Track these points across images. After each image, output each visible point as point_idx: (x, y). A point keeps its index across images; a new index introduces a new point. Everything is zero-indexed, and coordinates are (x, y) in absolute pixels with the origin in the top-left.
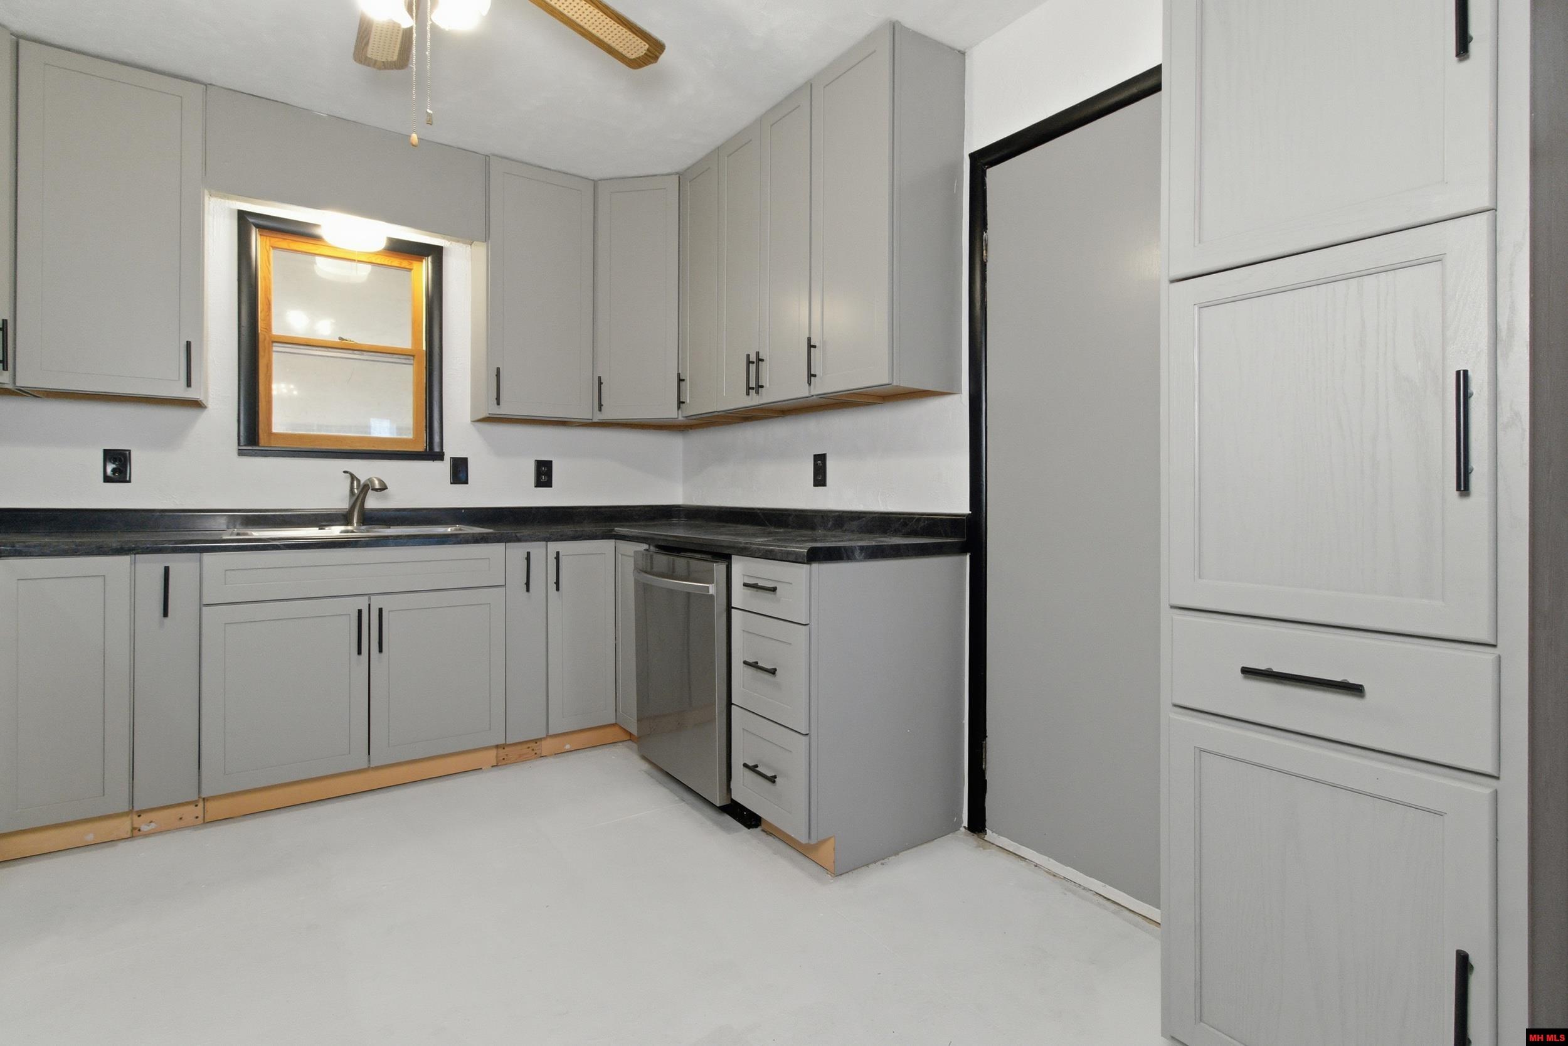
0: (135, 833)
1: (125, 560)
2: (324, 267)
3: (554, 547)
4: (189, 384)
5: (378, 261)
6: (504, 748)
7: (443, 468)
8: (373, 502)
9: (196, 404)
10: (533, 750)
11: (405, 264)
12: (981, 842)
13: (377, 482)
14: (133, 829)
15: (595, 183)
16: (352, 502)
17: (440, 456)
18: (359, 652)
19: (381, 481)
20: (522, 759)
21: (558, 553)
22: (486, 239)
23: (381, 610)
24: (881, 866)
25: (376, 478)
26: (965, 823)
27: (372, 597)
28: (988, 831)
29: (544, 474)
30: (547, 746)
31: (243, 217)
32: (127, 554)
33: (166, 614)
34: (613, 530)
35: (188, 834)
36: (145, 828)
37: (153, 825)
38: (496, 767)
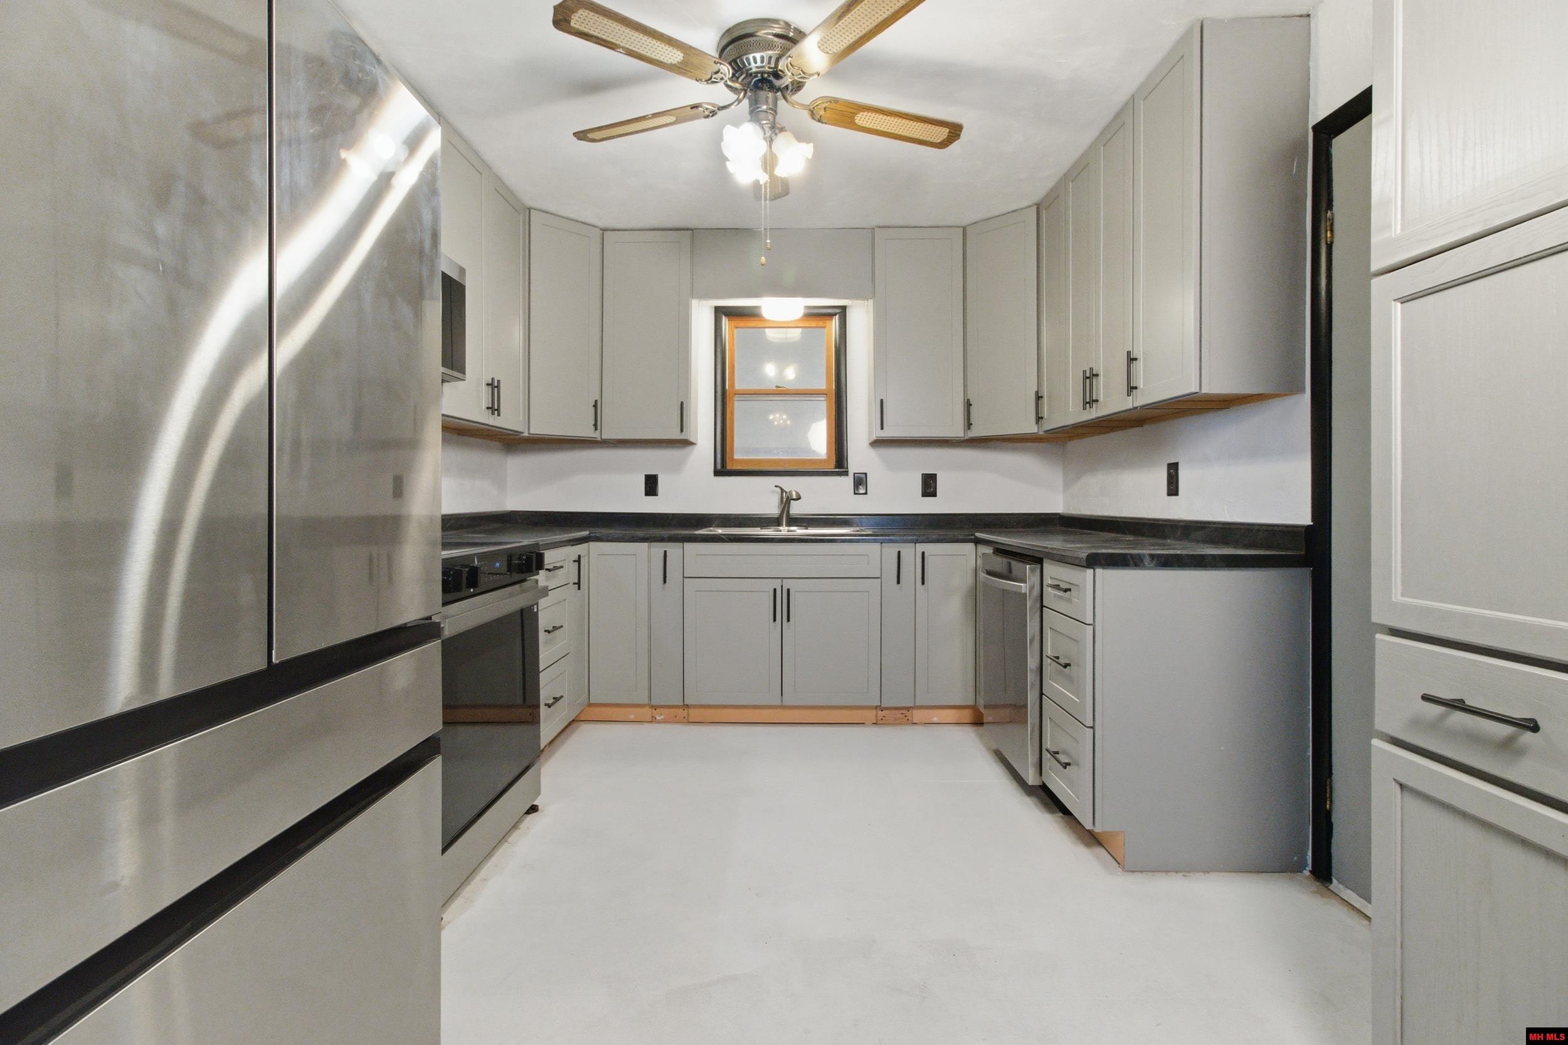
0: (653, 720)
1: (644, 546)
2: (771, 334)
3: (921, 547)
4: (682, 431)
5: (802, 325)
6: (882, 711)
7: (847, 482)
8: (796, 509)
9: (687, 443)
10: (906, 716)
11: (820, 324)
12: (1323, 889)
13: (794, 493)
14: (652, 717)
15: (964, 229)
16: (781, 509)
17: (846, 473)
18: (775, 620)
19: (798, 494)
20: (896, 723)
21: (923, 553)
22: (873, 295)
23: (788, 590)
24: (1182, 877)
25: (795, 491)
26: (1310, 868)
27: (784, 580)
28: (1334, 881)
29: (929, 485)
30: (917, 715)
31: (719, 312)
32: (646, 542)
33: (665, 582)
34: (974, 535)
35: (679, 727)
36: (658, 718)
37: (662, 717)
38: (873, 725)
